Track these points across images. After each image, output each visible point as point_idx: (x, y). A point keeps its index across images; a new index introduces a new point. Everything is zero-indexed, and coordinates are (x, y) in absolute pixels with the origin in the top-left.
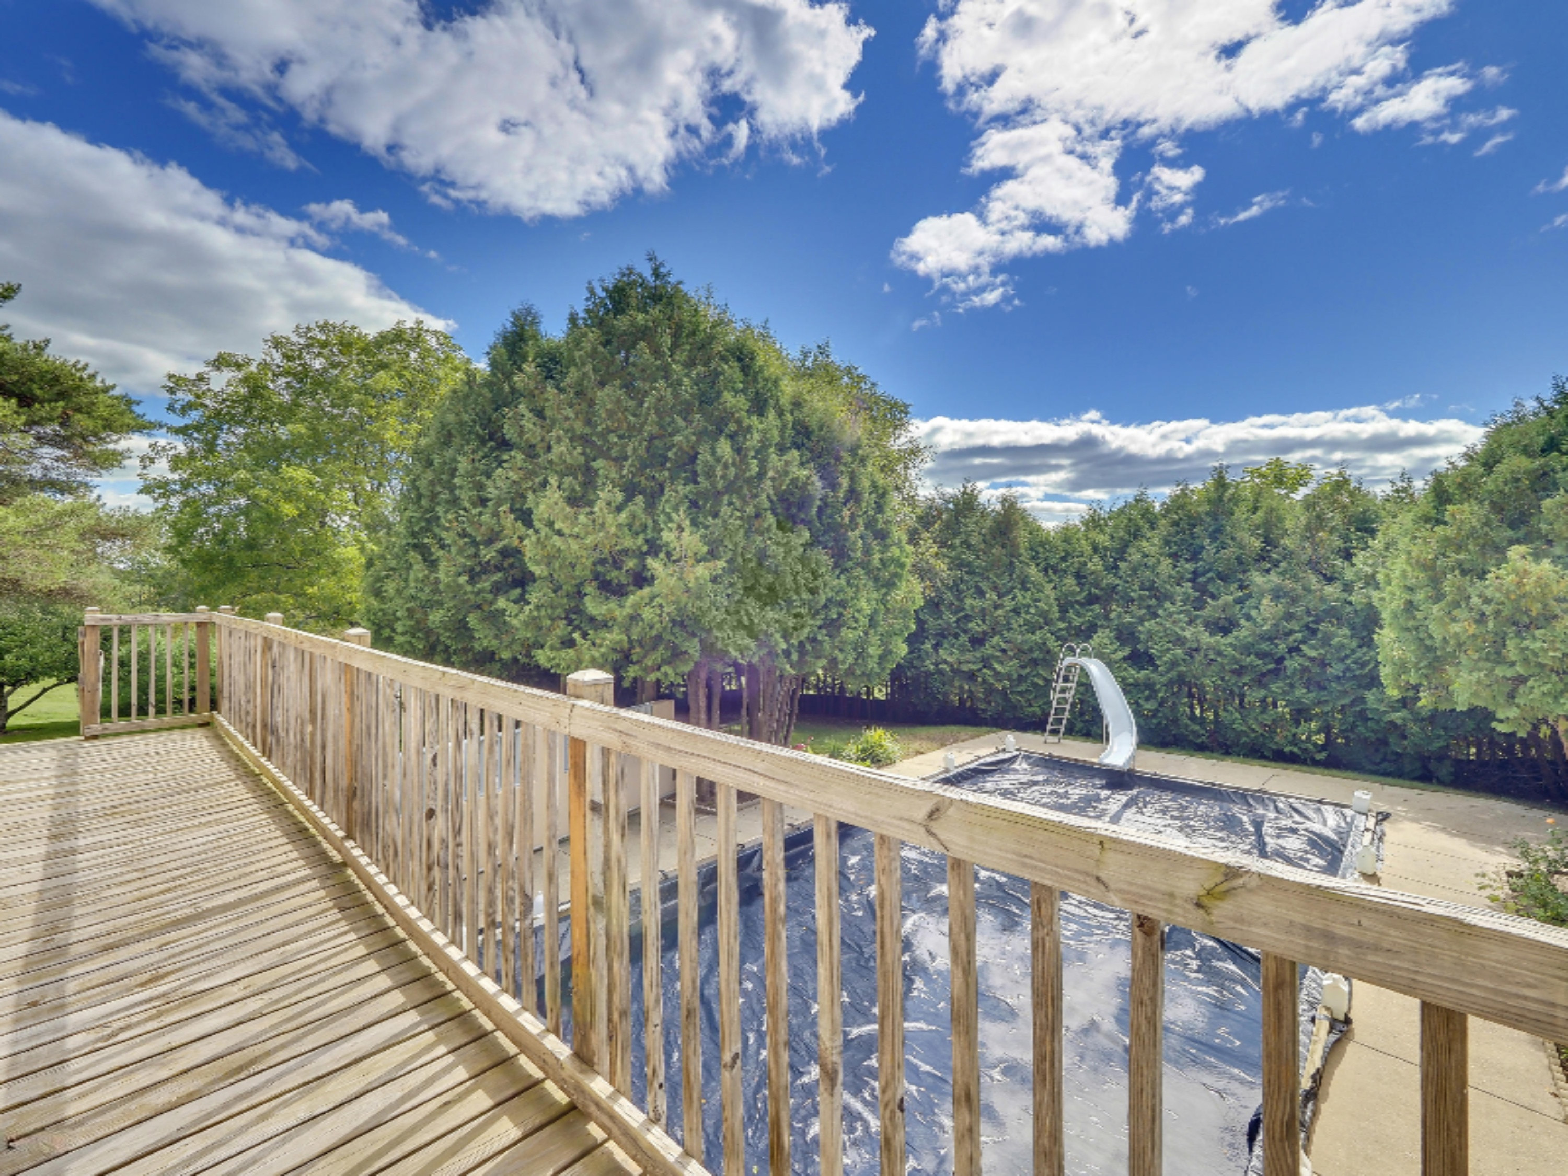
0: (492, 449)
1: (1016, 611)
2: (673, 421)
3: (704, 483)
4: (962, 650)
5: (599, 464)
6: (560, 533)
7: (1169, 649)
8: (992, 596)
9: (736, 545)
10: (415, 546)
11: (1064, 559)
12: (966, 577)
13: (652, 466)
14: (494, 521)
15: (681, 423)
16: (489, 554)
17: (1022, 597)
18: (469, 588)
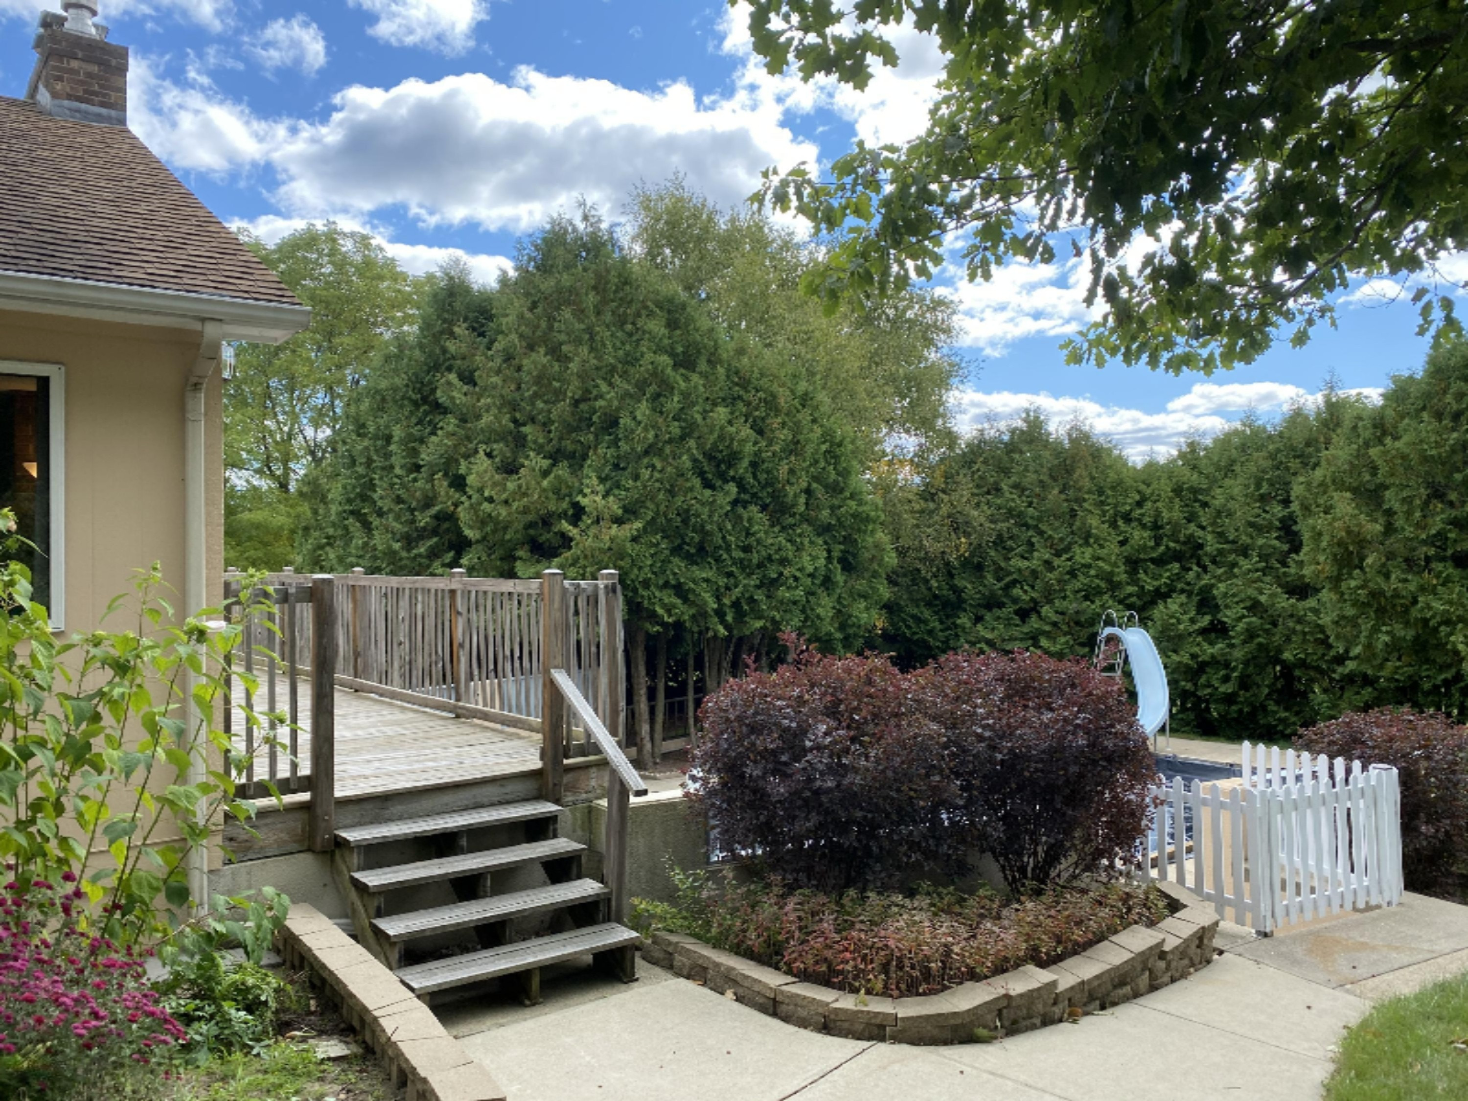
0: (426, 414)
1: (1072, 573)
2: (597, 386)
3: (624, 447)
4: (1008, 624)
5: (526, 429)
6: (490, 500)
7: (1244, 616)
8: (1044, 553)
9: (658, 506)
10: (352, 512)
11: (1139, 504)
12: (1015, 531)
13: (577, 429)
14: (428, 486)
15: (604, 387)
16: (424, 519)
17: (1083, 555)
18: (404, 554)
